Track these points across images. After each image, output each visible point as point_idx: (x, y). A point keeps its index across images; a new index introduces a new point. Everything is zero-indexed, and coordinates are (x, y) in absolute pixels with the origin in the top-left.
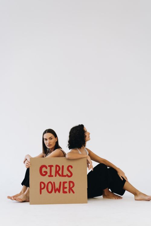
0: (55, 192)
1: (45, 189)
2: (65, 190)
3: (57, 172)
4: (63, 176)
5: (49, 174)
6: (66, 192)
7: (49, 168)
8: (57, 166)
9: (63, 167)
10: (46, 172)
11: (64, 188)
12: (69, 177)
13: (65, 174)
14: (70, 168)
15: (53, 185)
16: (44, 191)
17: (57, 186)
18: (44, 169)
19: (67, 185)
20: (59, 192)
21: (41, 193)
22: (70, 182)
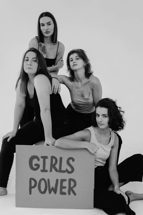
0: (50, 193)
1: (37, 187)
2: (64, 190)
3: (53, 166)
4: (60, 171)
5: (41, 168)
6: (64, 194)
7: (41, 160)
8: (53, 157)
9: (61, 159)
10: (38, 166)
11: (62, 187)
12: (69, 173)
13: (63, 169)
14: (71, 161)
15: (47, 183)
16: (35, 190)
17: (53, 185)
18: (35, 161)
19: (66, 184)
20: (55, 193)
21: (30, 193)
22: (70, 180)
